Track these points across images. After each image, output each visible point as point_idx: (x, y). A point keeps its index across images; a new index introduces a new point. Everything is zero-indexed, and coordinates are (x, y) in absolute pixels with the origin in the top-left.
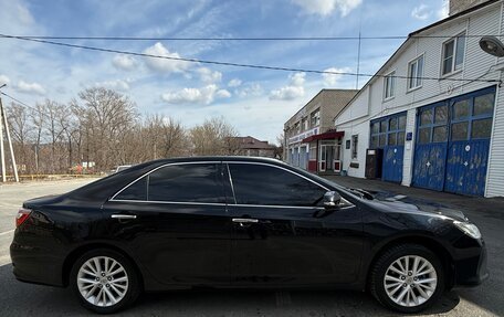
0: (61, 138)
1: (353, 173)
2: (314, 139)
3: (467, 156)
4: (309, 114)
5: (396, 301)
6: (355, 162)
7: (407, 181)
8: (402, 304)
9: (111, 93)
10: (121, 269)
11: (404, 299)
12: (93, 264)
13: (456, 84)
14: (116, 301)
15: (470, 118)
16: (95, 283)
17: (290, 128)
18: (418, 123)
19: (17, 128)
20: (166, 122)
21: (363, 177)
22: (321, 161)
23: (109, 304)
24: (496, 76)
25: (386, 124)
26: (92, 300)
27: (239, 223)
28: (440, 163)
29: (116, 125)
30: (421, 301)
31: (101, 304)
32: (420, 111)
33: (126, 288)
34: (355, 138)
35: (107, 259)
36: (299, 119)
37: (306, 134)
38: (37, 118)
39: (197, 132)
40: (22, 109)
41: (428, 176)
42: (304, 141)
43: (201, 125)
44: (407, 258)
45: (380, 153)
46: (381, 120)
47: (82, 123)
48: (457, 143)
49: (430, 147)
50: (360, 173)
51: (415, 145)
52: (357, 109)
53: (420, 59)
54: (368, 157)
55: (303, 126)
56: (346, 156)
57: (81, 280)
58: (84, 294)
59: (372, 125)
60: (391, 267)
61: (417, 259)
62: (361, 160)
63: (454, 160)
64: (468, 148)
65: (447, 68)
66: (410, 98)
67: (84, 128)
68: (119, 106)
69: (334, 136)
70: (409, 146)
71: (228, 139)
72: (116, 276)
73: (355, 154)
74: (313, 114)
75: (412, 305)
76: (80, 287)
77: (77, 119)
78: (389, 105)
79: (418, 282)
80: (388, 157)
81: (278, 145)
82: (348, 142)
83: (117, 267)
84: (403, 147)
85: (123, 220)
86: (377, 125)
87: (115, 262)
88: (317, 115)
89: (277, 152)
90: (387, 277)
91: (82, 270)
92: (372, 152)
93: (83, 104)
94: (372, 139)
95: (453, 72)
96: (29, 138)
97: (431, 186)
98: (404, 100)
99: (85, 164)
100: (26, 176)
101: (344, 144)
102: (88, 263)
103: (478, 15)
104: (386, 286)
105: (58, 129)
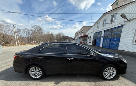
0: (29, 36)
1: (90, 44)
2: (82, 37)
3: (115, 41)
4: (80, 31)
5: (106, 77)
6: (90, 42)
7: (101, 46)
8: (107, 78)
9: (38, 26)
10: (40, 70)
11: (108, 77)
12: (33, 68)
13: (114, 25)
14: (39, 77)
15: (116, 33)
16: (34, 73)
17: (76, 35)
18: (104, 34)
19: (19, 34)
20: (50, 33)
21: (92, 45)
22: (83, 42)
23: (37, 78)
24: (123, 23)
25: (97, 34)
26: (33, 77)
27: (68, 59)
28: (109, 42)
29: (40, 33)
30: (112, 77)
31: (35, 78)
32: (105, 31)
33: (41, 74)
34: (90, 37)
35: (36, 67)
36: (78, 32)
37: (80, 36)
38: (23, 32)
39: (57, 35)
40: (20, 30)
41: (106, 45)
42: (79, 37)
43: (58, 34)
44: (109, 68)
45: (96, 40)
46: (96, 33)
47: (33, 33)
48: (113, 38)
49: (106, 39)
50: (91, 44)
51: (103, 39)
52: (91, 30)
53: (106, 19)
54: (93, 41)
55: (79, 34)
56: (88, 41)
57: (30, 72)
58: (31, 75)
59: (94, 34)
60: (105, 70)
61: (112, 68)
62: (91, 41)
63: (112, 42)
64: (115, 39)
65: (112, 21)
66: (103, 28)
67: (33, 34)
68: (40, 29)
69: (86, 36)
70: (102, 39)
71: (63, 37)
72: (39, 71)
73: (90, 40)
74: (81, 31)
75: (109, 78)
76: (30, 74)
77: (31, 32)
78: (98, 30)
79: (111, 73)
80: (97, 41)
81: (74, 38)
82: (89, 38)
83: (39, 69)
84: (101, 39)
85: (40, 58)
86: (95, 34)
87: (38, 68)
88: (82, 32)
89: (73, 40)
90: (104, 72)
91: (30, 70)
92: (94, 40)
93: (33, 29)
94: (94, 37)
95: (113, 22)
96: (22, 36)
97: (106, 47)
98: (102, 28)
99: (34, 42)
100: (21, 44)
101: (88, 38)
102: (32, 68)
103: (120, 9)
104: (104, 74)
105: (28, 34)
